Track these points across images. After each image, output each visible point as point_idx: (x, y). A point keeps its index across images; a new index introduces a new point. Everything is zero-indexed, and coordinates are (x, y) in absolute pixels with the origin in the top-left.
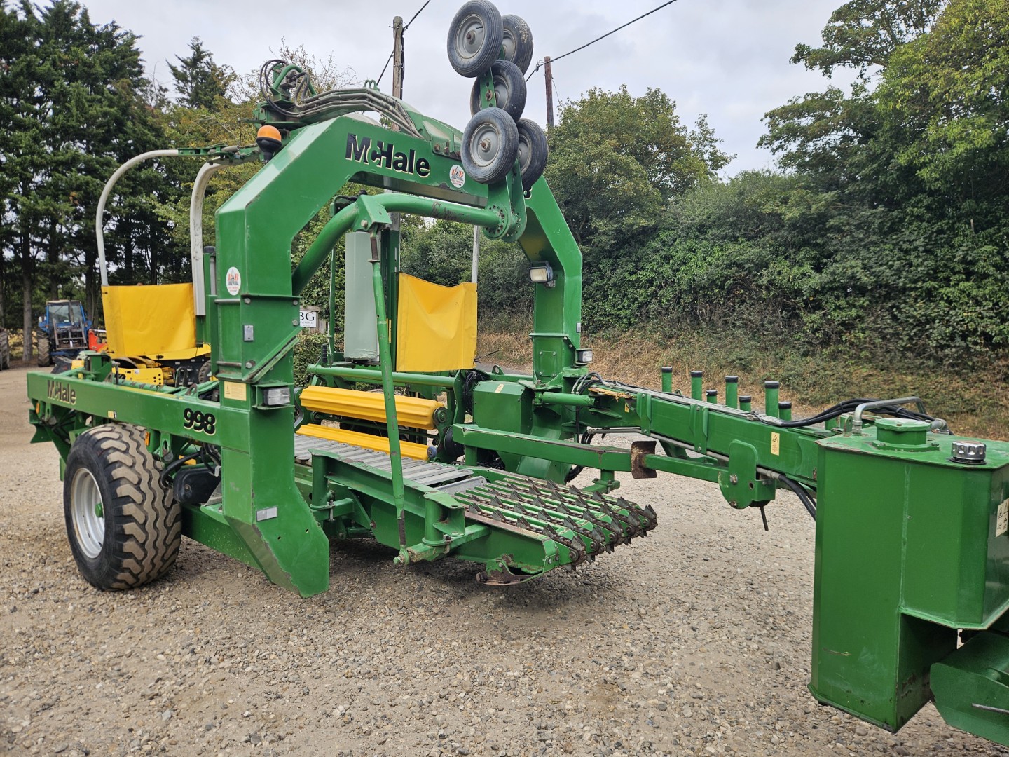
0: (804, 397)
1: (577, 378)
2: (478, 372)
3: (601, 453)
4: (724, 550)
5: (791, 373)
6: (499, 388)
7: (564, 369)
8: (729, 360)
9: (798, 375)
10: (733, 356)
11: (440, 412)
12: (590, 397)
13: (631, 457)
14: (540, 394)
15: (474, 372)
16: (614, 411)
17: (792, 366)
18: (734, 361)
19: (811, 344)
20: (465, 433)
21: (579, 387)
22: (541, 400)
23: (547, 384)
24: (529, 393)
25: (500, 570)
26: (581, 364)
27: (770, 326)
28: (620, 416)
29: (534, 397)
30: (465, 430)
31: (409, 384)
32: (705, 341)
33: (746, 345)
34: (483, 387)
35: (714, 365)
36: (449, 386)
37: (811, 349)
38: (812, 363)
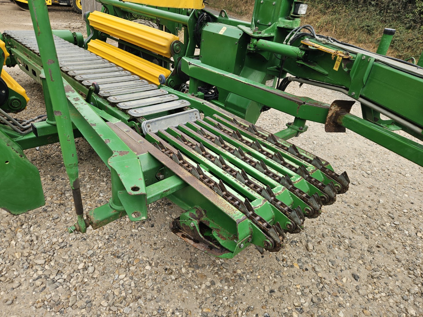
0: (401, 54)
1: (291, 29)
2: (208, 14)
3: (300, 104)
4: (366, 175)
5: (396, 39)
6: (222, 29)
7: (280, 19)
8: (361, 26)
9: (401, 41)
10: (364, 24)
11: (175, 44)
12: (301, 49)
13: (328, 113)
14: (255, 41)
15: (205, 14)
16: (321, 66)
17: (399, 34)
18: (363, 27)
19: (414, 21)
20: (190, 67)
21: (291, 39)
22: (255, 46)
23: (263, 32)
24: (246, 37)
25: (192, 229)
26: (296, 15)
27: (393, 7)
28: (326, 73)
29: (249, 42)
30: (190, 64)
31: (159, 18)
32: (349, 13)
33: (374, 18)
34: (211, 27)
35: (351, 28)
36: (185, 23)
37: (414, 24)
38: (411, 34)
